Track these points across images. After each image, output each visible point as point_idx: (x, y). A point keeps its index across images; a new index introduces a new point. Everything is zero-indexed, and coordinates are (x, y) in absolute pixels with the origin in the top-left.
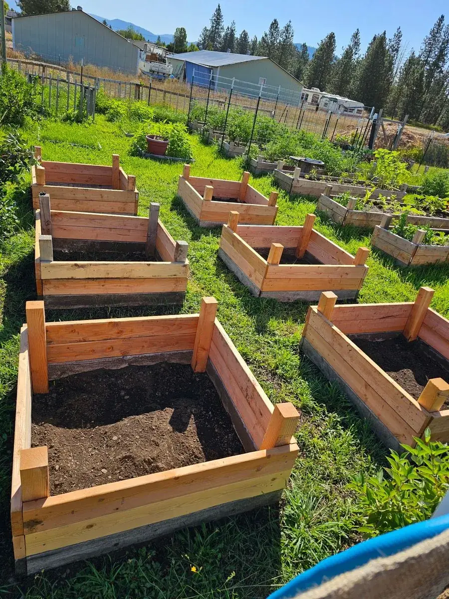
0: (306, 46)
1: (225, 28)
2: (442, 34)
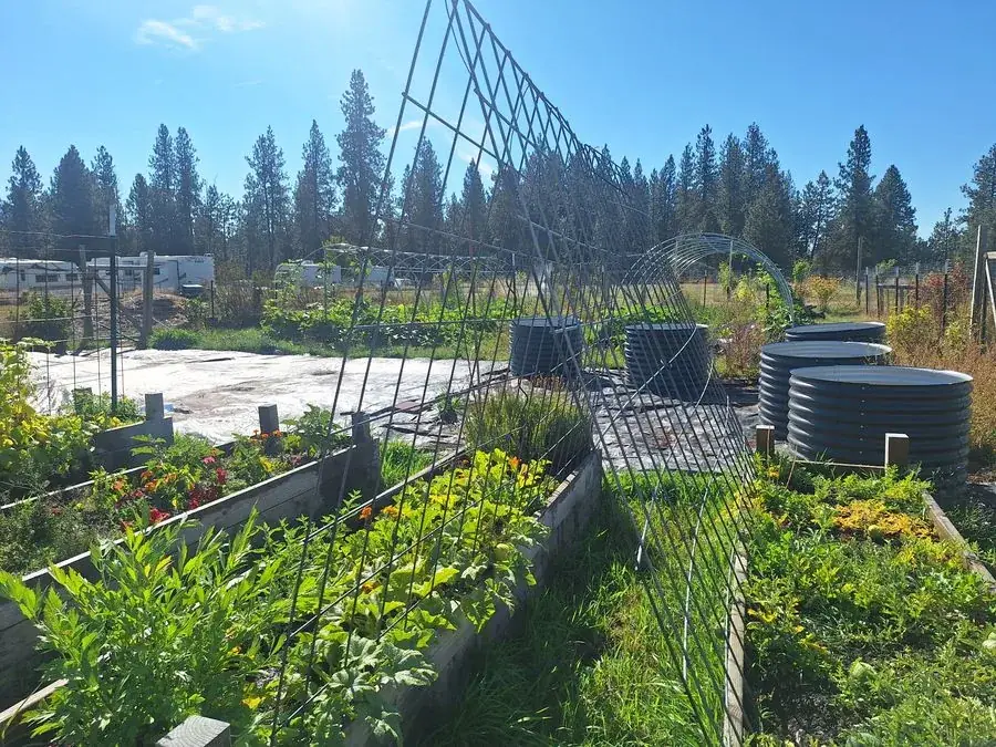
2: (175, 152)
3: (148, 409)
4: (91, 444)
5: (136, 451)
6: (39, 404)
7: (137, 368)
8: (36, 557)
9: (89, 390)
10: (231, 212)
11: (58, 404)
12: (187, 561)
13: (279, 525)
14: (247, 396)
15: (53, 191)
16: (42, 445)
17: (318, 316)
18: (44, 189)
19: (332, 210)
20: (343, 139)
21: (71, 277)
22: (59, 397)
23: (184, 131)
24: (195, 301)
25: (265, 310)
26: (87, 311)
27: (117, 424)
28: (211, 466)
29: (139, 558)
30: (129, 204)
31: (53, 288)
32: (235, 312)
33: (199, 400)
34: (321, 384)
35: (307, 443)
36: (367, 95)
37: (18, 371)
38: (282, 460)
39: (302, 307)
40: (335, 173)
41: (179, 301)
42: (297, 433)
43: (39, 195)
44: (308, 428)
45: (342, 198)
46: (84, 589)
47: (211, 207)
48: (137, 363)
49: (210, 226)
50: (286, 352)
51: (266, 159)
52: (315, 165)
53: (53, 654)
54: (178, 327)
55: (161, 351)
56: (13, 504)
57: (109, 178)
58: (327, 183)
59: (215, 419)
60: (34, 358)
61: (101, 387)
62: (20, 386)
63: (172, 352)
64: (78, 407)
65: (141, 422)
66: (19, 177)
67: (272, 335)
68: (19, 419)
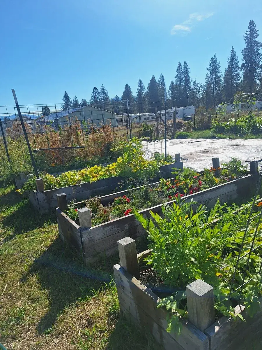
0: (117, 97)
1: (72, 102)
2: (183, 71)
3: (175, 159)
4: (159, 170)
5: (173, 173)
6: (145, 157)
7: (171, 145)
8: (146, 204)
9: (159, 152)
10: (201, 89)
11: (150, 157)
12: (192, 216)
13: (224, 205)
14: (206, 154)
15: (148, 91)
16: (146, 169)
17: (232, 123)
18: (146, 91)
19: (238, 81)
20: (244, 52)
21: (153, 118)
22: (150, 154)
23: (186, 63)
24: (189, 122)
25: (212, 123)
26: (158, 128)
27: (167, 164)
28: (196, 179)
29: (178, 214)
30: (169, 92)
31: (148, 121)
32: (202, 124)
33: (191, 156)
34: (234, 149)
35: (231, 172)
36: (256, 30)
37: (140, 147)
38: (221, 179)
39: (226, 120)
40: (240, 66)
41: (184, 122)
42: (227, 168)
43: (145, 93)
44: (232, 167)
45: (242, 76)
46: (160, 221)
47: (194, 88)
48: (171, 144)
49: (194, 95)
50: (220, 138)
51: (214, 66)
52: (232, 65)
53: (152, 242)
54: (184, 131)
55: (178, 140)
56: (140, 187)
57: (163, 84)
58: (237, 71)
59: (196, 162)
60: (144, 143)
61: (162, 152)
62: (141, 152)
63: (182, 140)
64: (156, 158)
65: (174, 163)
66: (139, 88)
67: (215, 132)
68: (140, 162)
